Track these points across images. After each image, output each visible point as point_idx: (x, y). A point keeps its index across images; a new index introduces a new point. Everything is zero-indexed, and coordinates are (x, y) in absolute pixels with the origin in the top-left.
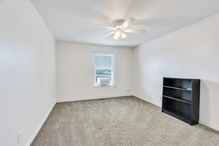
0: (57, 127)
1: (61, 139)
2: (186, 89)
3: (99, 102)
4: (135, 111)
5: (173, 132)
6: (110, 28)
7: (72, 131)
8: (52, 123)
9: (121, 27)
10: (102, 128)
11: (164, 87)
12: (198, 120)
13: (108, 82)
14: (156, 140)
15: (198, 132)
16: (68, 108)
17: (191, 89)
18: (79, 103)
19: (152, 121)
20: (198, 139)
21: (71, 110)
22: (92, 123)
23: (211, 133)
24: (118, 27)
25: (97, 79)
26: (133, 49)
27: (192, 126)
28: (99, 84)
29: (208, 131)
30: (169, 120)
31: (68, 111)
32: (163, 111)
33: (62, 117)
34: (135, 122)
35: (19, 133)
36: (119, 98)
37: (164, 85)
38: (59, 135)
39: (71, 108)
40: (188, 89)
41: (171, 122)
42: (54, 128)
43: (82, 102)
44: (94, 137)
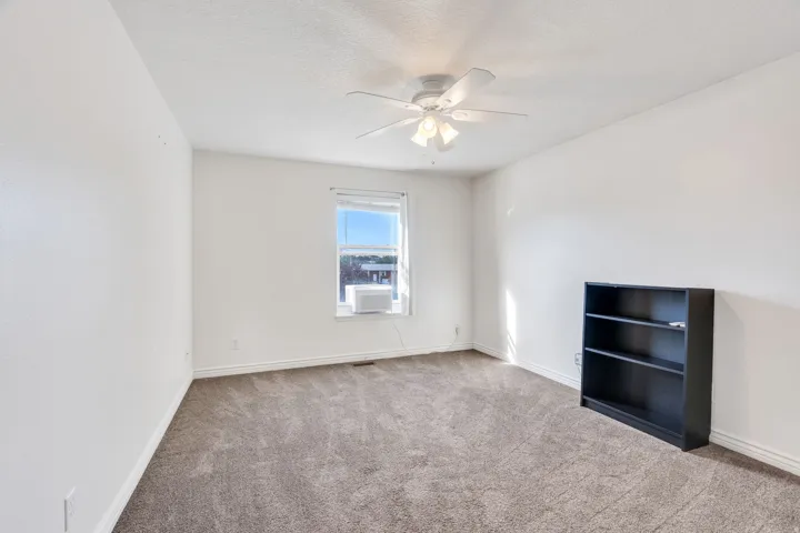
0: (205, 467)
1: (223, 513)
2: (667, 323)
3: (355, 374)
4: (488, 405)
5: (625, 477)
6: (402, 105)
7: (264, 482)
8: (184, 456)
9: (440, 101)
10: (371, 471)
11: (587, 318)
12: (708, 431)
13: (385, 300)
14: (568, 506)
15: (710, 475)
16: (240, 398)
17: (683, 325)
18: (280, 379)
19: (549, 440)
20: (713, 496)
21: (252, 407)
22: (336, 452)
23: (752, 474)
24: (429, 101)
25: (343, 291)
26: (474, 182)
27: (687, 454)
28: (354, 310)
29: (741, 470)
30: (611, 434)
31: (239, 409)
32: (584, 403)
33: (222, 433)
34: (490, 443)
35: (68, 497)
36: (424, 358)
37: (588, 310)
38: (216, 499)
39: (251, 399)
40: (674, 324)
41: (616, 440)
42: (194, 475)
43: (292, 373)
44: (346, 501)
